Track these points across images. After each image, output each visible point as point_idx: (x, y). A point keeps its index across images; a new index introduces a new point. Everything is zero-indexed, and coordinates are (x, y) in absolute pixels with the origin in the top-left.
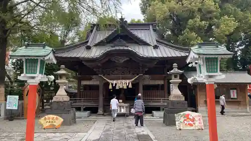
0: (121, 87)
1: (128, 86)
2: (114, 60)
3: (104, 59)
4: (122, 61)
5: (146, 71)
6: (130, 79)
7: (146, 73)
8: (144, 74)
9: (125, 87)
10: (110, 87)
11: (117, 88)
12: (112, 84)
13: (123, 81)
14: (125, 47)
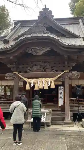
0: (41, 87)
1: (49, 87)
2: (30, 52)
3: (17, 50)
4: (41, 53)
5: (73, 67)
6: (52, 77)
7: (74, 69)
8: (70, 71)
9: (46, 88)
10: (28, 87)
11: (36, 88)
12: (30, 84)
13: (44, 80)
14: (44, 33)
